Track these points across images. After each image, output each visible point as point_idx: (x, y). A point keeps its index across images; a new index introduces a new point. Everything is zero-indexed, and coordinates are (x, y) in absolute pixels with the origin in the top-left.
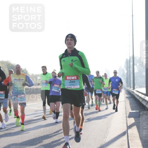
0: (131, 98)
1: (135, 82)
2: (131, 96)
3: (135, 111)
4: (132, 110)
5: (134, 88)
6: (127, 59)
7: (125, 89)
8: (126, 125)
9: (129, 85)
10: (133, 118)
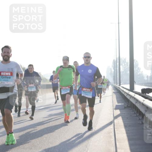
0: (117, 93)
1: (121, 79)
2: (117, 92)
3: (120, 104)
4: (118, 103)
5: (120, 85)
6: (114, 60)
7: (112, 85)
8: (112, 116)
9: (116, 82)
10: (119, 110)
